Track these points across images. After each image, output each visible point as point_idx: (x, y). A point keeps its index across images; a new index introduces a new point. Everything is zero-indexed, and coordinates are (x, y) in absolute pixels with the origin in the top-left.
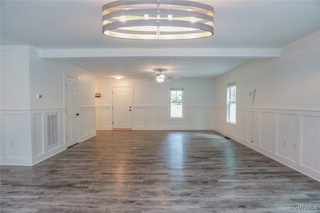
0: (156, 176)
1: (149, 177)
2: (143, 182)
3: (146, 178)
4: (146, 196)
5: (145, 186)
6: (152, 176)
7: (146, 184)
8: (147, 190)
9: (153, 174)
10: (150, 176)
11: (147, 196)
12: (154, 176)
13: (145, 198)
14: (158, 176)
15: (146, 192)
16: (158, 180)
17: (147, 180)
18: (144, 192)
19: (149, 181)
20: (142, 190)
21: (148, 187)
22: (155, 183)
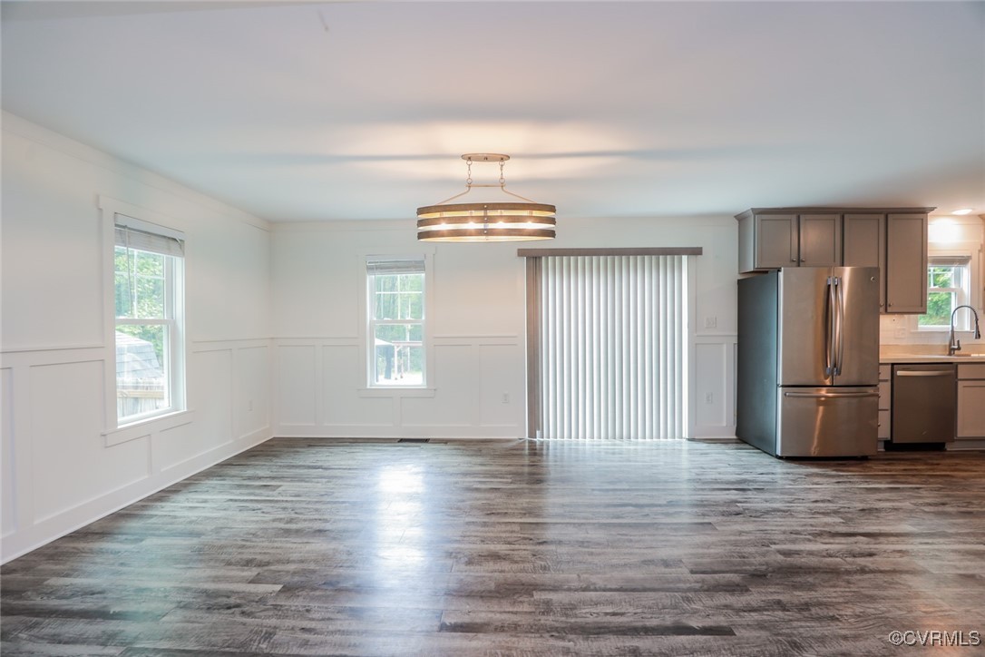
0: (490, 615)
1: (516, 613)
2: (535, 590)
3: (526, 608)
4: (516, 552)
5: (524, 577)
6: (504, 616)
7: (523, 585)
8: (515, 566)
9: (501, 629)
10: (515, 618)
11: (513, 552)
12: (498, 618)
13: (519, 550)
14: (483, 615)
15: (516, 562)
16: (482, 597)
17: (521, 599)
18: (523, 562)
19: (514, 594)
20: (528, 566)
21: (512, 574)
22: (492, 586)
